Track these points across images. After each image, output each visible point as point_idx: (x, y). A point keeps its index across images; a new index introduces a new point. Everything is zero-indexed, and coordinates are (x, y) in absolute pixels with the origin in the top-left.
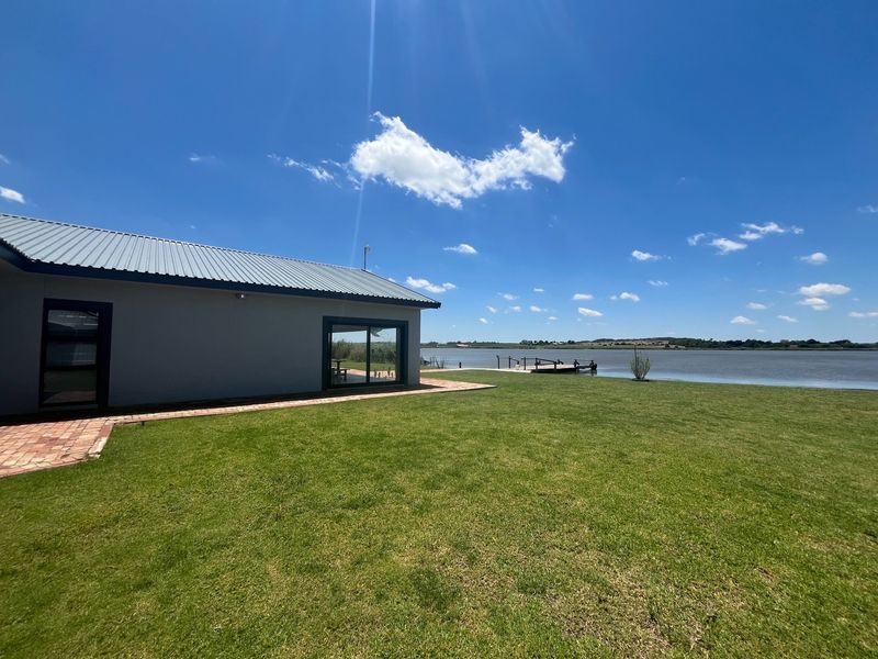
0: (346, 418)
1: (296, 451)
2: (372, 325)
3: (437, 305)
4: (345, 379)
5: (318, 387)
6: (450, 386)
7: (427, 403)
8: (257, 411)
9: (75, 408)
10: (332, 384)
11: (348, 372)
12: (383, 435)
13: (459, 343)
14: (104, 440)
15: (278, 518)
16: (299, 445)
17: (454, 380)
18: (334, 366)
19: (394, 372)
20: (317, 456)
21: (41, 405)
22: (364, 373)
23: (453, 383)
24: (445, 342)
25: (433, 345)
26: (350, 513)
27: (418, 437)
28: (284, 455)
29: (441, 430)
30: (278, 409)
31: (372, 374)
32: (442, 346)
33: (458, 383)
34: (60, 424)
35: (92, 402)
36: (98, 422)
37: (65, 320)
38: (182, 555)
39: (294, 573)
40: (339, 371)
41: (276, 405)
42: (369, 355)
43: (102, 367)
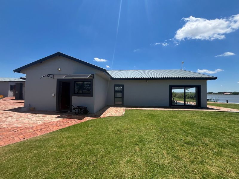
0: (179, 115)
1: (165, 122)
2: (186, 87)
3: (215, 78)
4: (176, 104)
5: (168, 105)
6: (223, 109)
7: (212, 115)
8: (152, 110)
9: (119, 105)
10: (172, 105)
11: (177, 101)
12: (194, 123)
13: (225, 92)
14: (124, 112)
15: (163, 139)
16: (165, 121)
17: (225, 107)
18: (173, 100)
19: (195, 102)
20: (172, 125)
21: (114, 104)
22: (184, 102)
23: (225, 108)
24: (217, 92)
25: (211, 93)
26: (186, 145)
27: (210, 127)
28: (162, 123)
29: (222, 126)
30: (158, 110)
31: (186, 103)
32: (215, 94)
33: (227, 109)
34: (117, 108)
35: (121, 104)
36: (123, 108)
37: (117, 88)
38: (142, 141)
39: (171, 156)
40: (174, 101)
41: (157, 109)
42: (185, 96)
43: (122, 97)
